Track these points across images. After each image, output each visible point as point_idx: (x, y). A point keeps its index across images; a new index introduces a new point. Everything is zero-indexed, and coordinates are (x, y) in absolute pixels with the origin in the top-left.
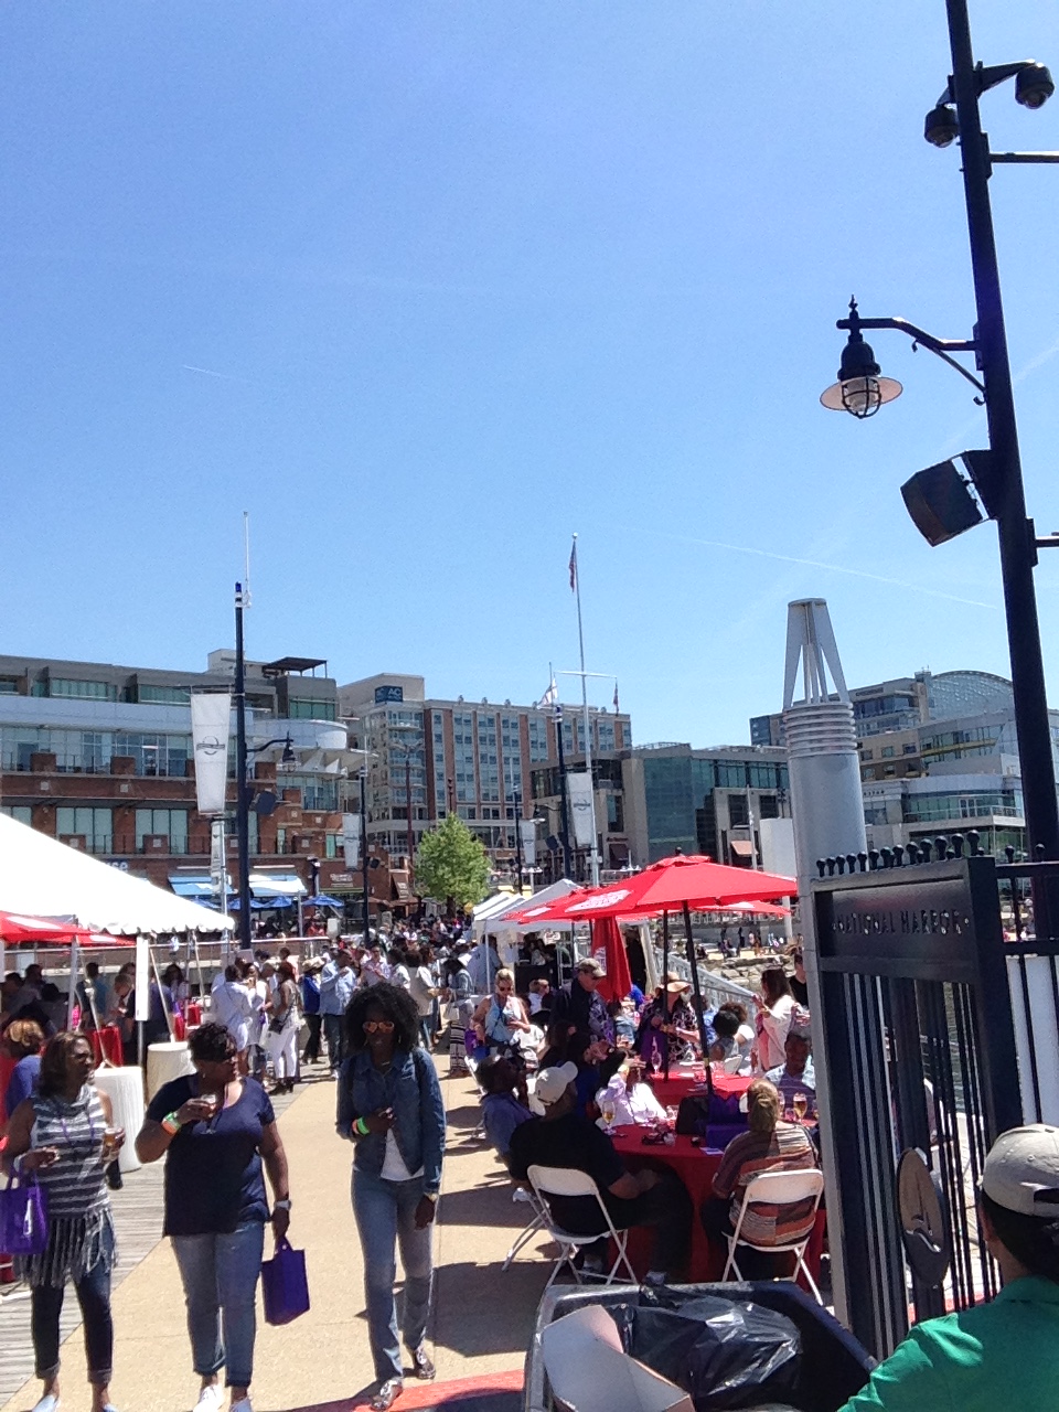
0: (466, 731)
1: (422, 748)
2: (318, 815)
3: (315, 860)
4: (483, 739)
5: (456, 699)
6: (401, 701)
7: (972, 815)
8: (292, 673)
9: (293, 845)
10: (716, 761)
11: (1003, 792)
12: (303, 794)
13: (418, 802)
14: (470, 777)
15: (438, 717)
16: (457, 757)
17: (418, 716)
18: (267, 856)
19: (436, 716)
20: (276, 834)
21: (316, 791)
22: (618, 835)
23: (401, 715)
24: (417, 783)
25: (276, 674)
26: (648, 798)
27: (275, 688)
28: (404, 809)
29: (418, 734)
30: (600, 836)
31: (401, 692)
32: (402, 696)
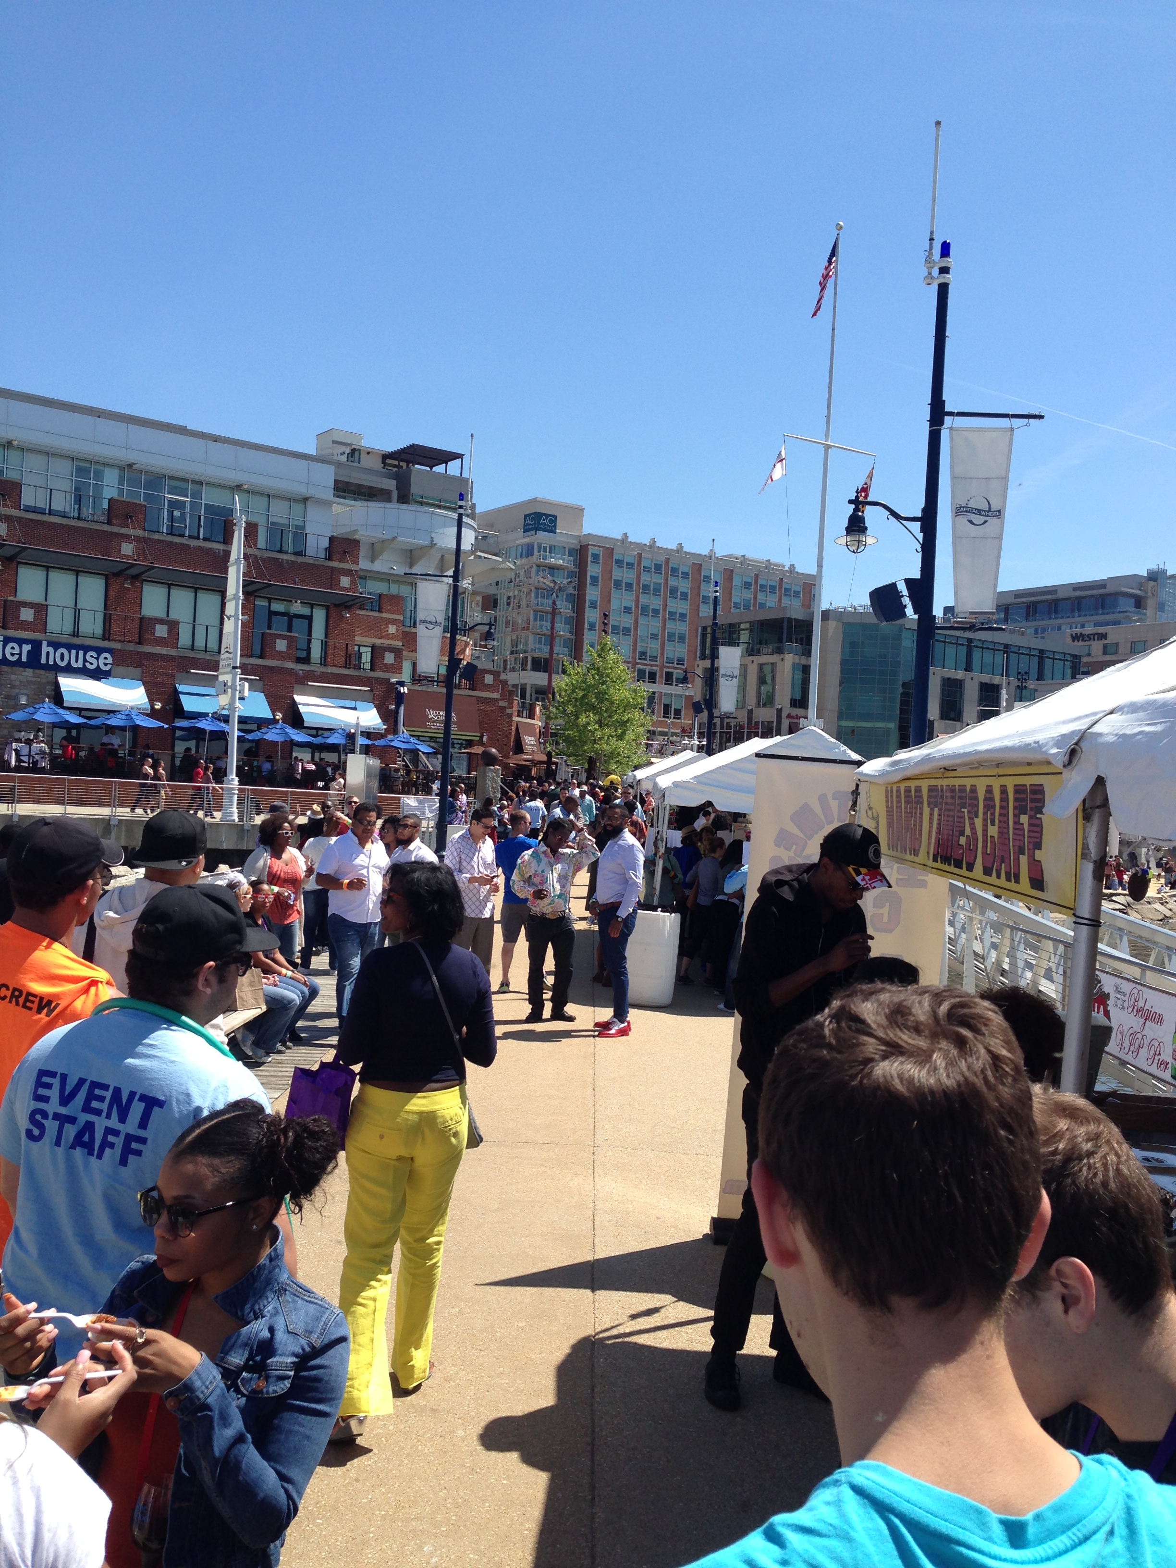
0: (628, 576)
1: (571, 590)
3: (401, 684)
4: (646, 587)
5: (619, 536)
6: (555, 532)
8: (419, 467)
14: (627, 631)
15: (596, 557)
16: (615, 605)
17: (572, 552)
18: (331, 670)
19: (593, 555)
22: (802, 711)
23: (552, 550)
24: (563, 630)
25: (399, 467)
26: (843, 671)
27: (394, 482)
28: (546, 660)
29: (571, 574)
30: (779, 711)
31: (555, 522)
32: (555, 526)
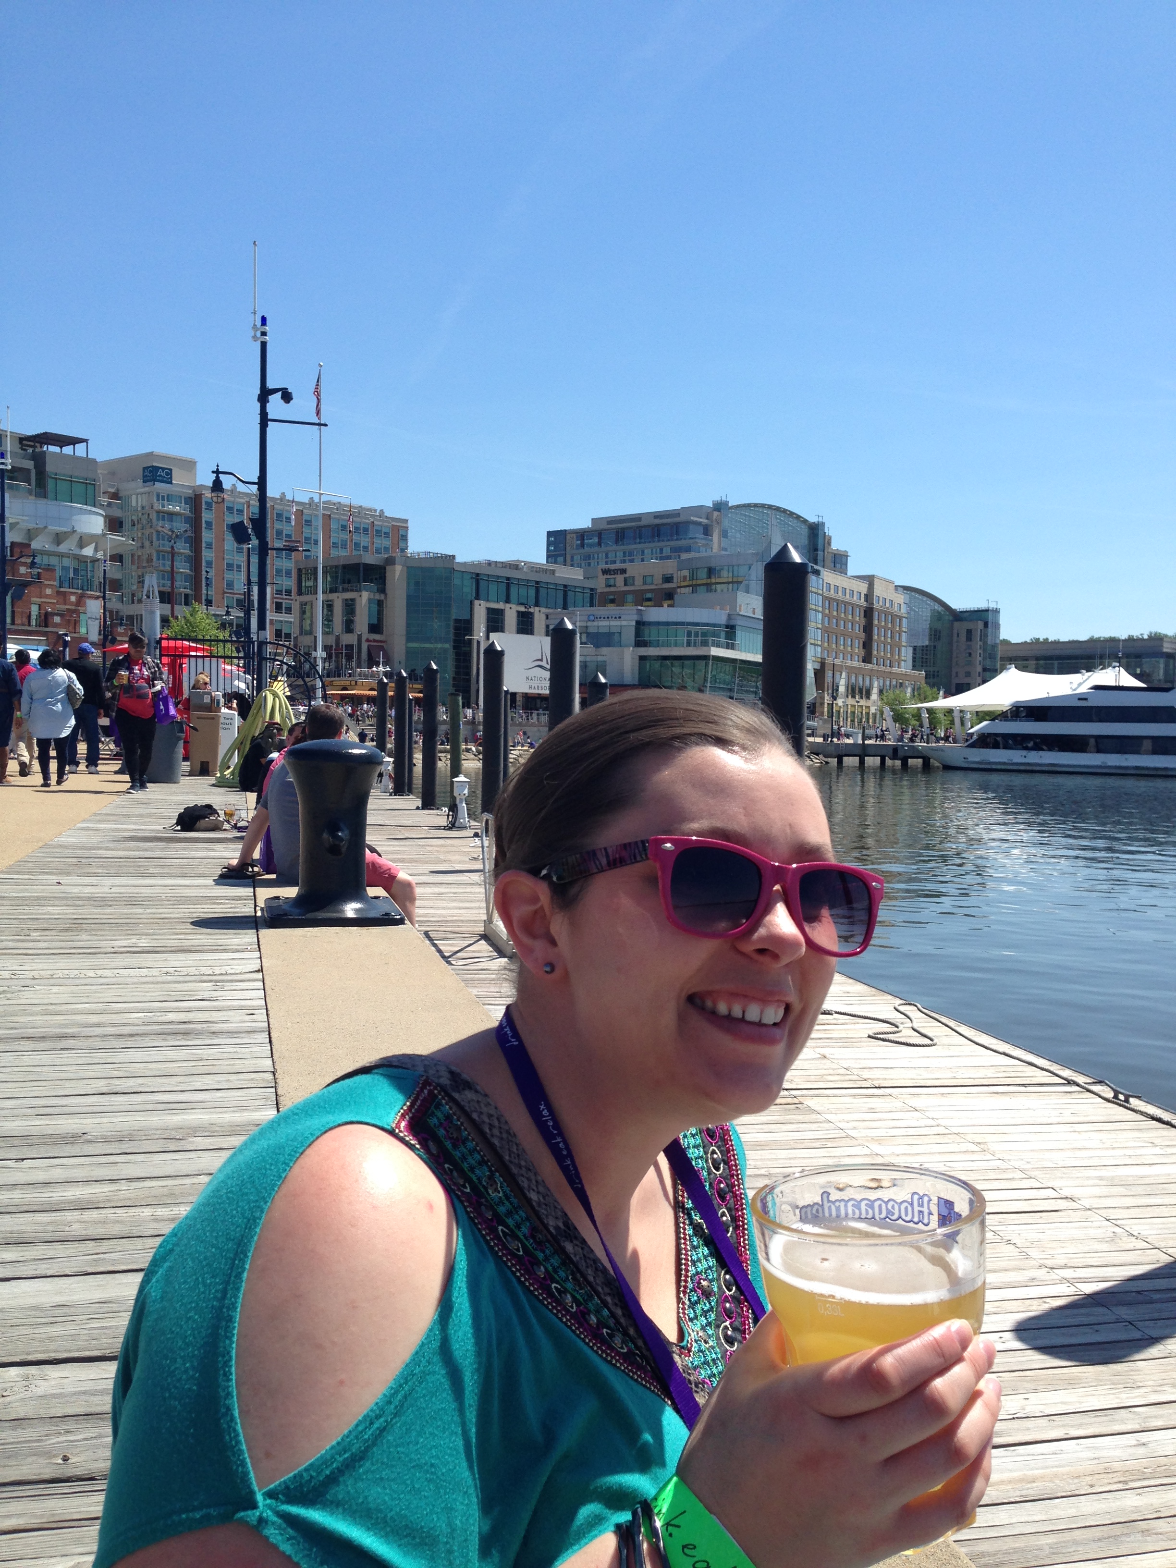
1: (189, 534)
2: (73, 593)
3: (66, 635)
6: (171, 483)
7: (695, 645)
8: (53, 449)
9: (45, 619)
10: (477, 575)
11: (727, 627)
12: (59, 573)
13: (182, 587)
15: (209, 505)
17: (188, 500)
18: (20, 628)
19: (207, 503)
20: (30, 608)
21: (72, 571)
22: (377, 637)
23: (169, 498)
24: (184, 569)
25: (34, 447)
26: (409, 605)
27: (32, 462)
28: (169, 593)
29: (187, 520)
30: (360, 636)
31: (171, 474)
32: (171, 478)
